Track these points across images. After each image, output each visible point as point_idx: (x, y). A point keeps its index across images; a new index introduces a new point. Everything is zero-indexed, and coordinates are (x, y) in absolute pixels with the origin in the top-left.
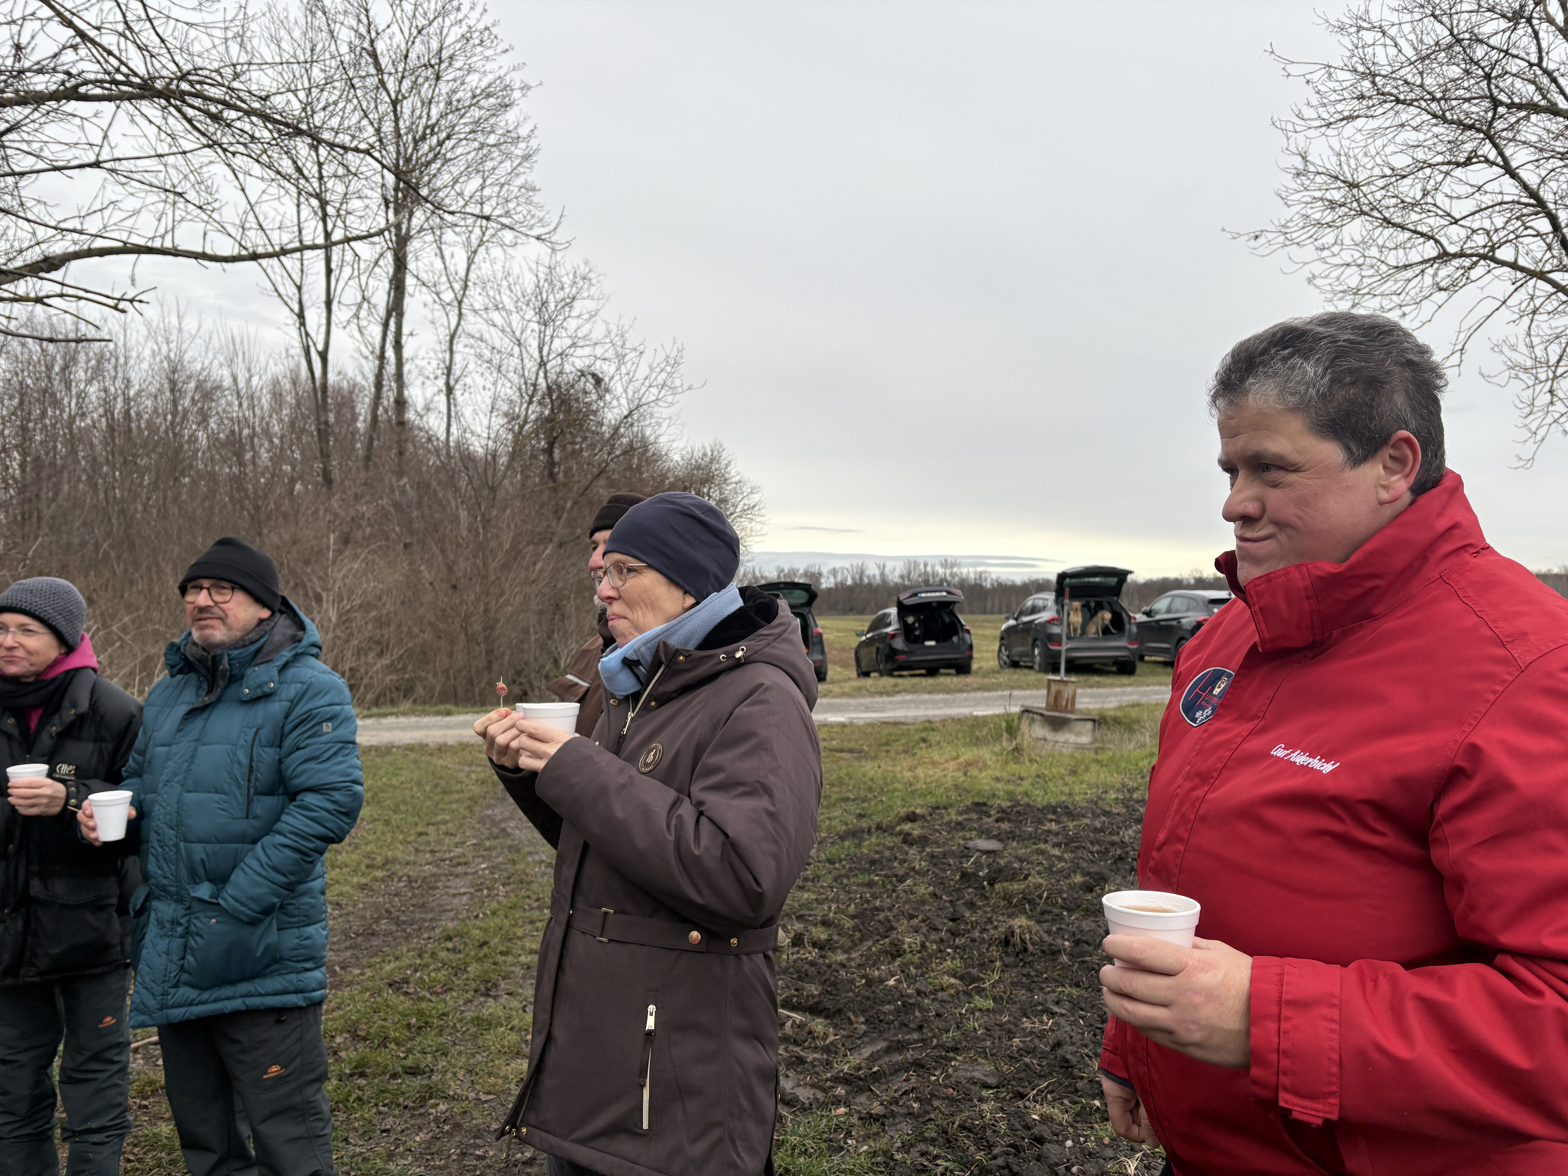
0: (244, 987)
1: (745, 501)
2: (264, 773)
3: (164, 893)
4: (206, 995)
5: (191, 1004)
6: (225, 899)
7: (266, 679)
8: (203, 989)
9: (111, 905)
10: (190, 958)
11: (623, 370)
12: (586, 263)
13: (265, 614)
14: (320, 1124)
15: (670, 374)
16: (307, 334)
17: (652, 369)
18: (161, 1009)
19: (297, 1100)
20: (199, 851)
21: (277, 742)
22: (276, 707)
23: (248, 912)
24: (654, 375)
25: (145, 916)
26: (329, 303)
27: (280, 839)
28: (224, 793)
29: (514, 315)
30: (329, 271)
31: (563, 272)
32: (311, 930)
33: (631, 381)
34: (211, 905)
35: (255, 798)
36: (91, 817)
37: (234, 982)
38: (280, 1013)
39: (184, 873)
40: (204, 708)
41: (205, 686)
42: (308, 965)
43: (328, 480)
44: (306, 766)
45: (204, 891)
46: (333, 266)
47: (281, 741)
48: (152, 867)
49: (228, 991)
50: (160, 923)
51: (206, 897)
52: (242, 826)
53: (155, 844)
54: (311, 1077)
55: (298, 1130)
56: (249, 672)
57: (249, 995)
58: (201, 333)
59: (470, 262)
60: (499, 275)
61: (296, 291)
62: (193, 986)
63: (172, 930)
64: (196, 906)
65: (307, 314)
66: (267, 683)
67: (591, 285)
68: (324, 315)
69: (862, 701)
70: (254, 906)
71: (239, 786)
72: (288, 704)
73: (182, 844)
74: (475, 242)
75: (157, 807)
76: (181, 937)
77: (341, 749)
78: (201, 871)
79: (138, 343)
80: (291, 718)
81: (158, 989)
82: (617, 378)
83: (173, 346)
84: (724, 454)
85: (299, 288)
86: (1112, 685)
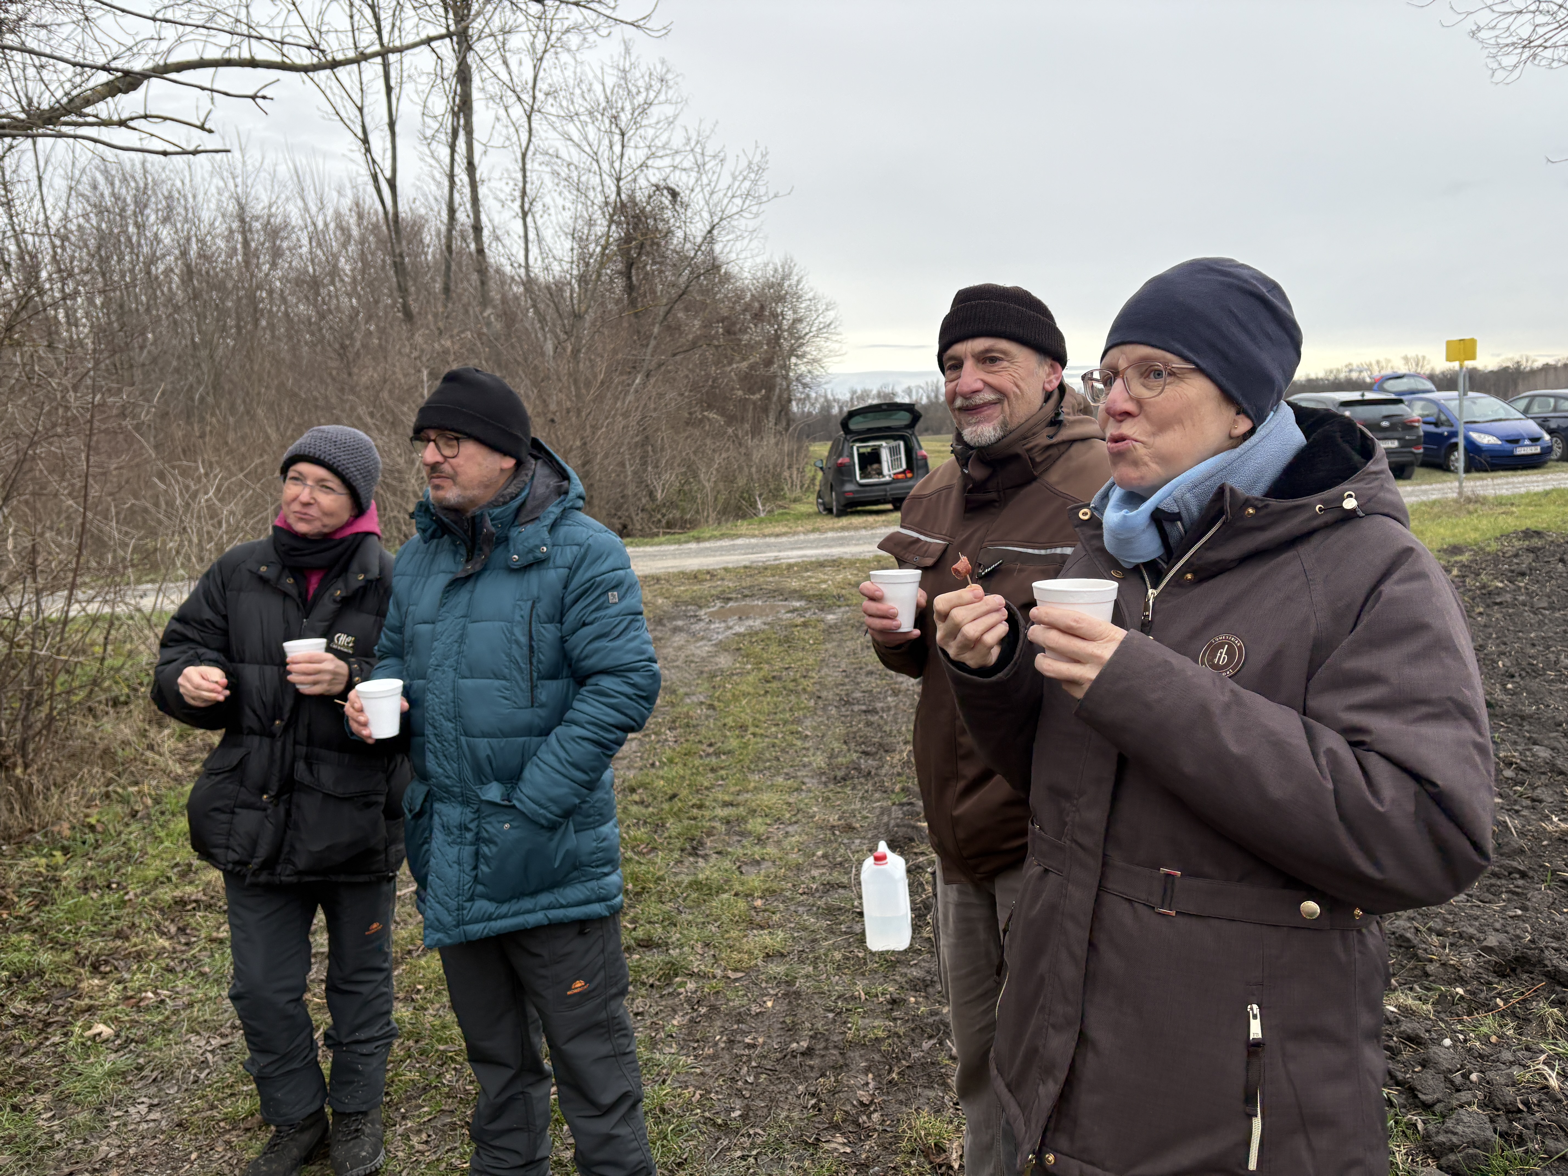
0: (545, 899)
1: (821, 319)
2: (546, 655)
3: (448, 794)
4: (504, 908)
5: (490, 919)
6: (520, 801)
7: (538, 542)
8: (502, 902)
9: (376, 803)
10: (484, 868)
11: (705, 180)
12: (663, 62)
13: (509, 463)
14: (625, 1041)
15: (755, 182)
16: (374, 161)
17: (734, 178)
18: (457, 926)
19: (603, 1015)
20: (483, 746)
21: (557, 617)
22: (553, 576)
23: (549, 815)
24: (737, 184)
25: (424, 820)
26: (392, 125)
27: (577, 731)
28: (505, 678)
29: (590, 126)
30: (389, 89)
31: (638, 75)
32: (605, 829)
33: (712, 193)
34: (506, 808)
35: (539, 683)
36: (361, 710)
37: (534, 893)
38: (582, 926)
39: (468, 773)
40: (467, 578)
41: (463, 551)
42: (606, 870)
43: (408, 315)
44: (596, 645)
45: (493, 792)
46: (393, 83)
47: (562, 615)
48: (431, 764)
49: (527, 903)
50: (446, 828)
51: (498, 800)
52: (526, 716)
53: (432, 738)
54: (614, 991)
55: (605, 1049)
56: (514, 533)
57: (550, 907)
58: (265, 166)
59: (536, 69)
60: (571, 82)
61: (358, 113)
62: (490, 899)
63: (461, 836)
64: (487, 811)
65: (371, 138)
66: (538, 547)
67: (670, 88)
68: (388, 138)
70: (554, 808)
71: (520, 670)
72: (564, 572)
73: (463, 739)
74: (540, 48)
75: (430, 696)
76: (472, 844)
77: (632, 621)
78: (488, 769)
79: (203, 179)
80: (572, 587)
81: (453, 904)
82: (698, 189)
83: (239, 180)
84: (795, 271)
85: (361, 110)
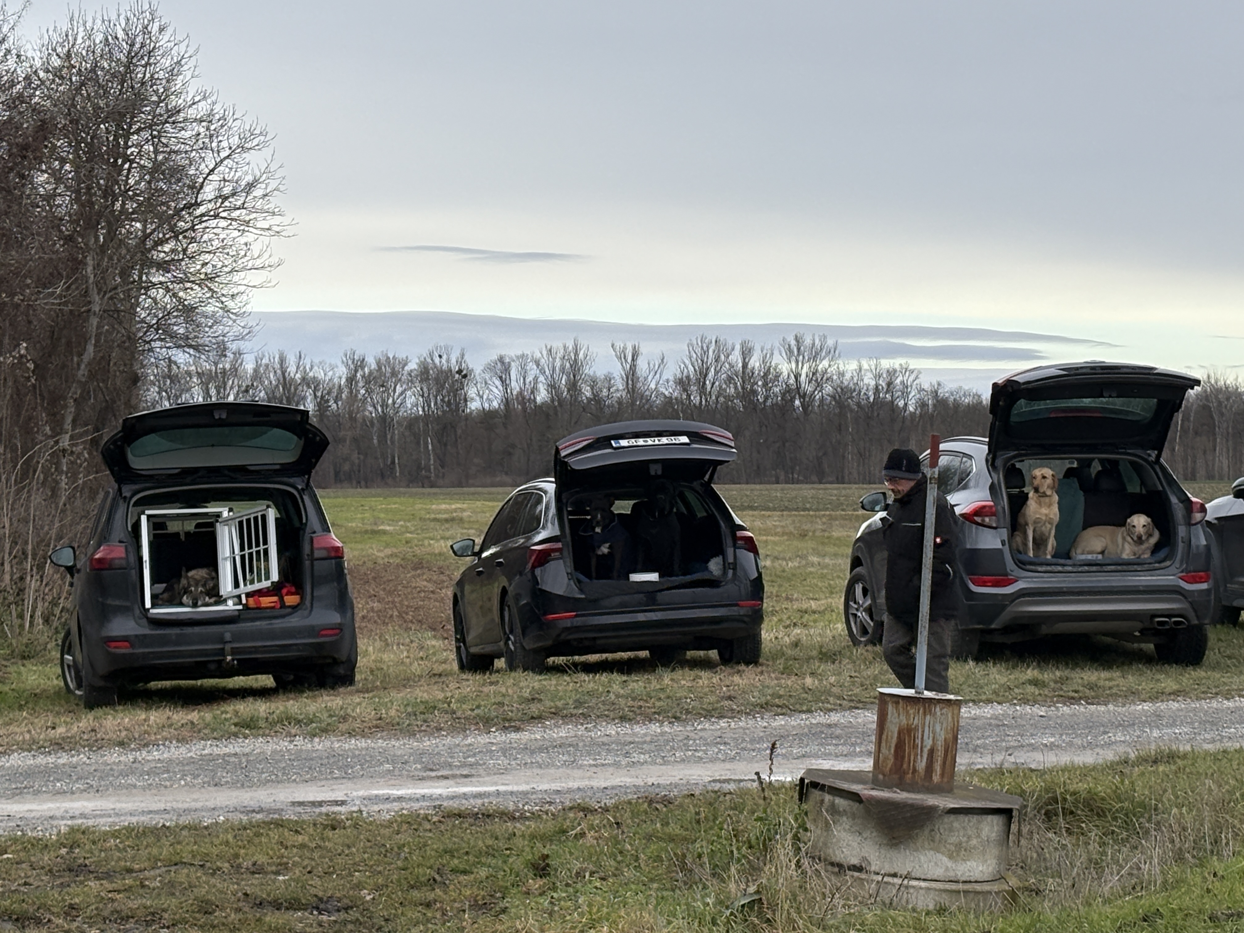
69: (428, 743)
86: (1132, 695)
